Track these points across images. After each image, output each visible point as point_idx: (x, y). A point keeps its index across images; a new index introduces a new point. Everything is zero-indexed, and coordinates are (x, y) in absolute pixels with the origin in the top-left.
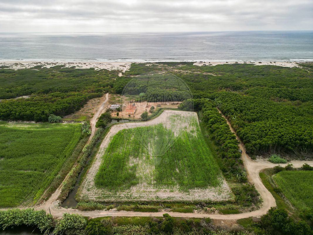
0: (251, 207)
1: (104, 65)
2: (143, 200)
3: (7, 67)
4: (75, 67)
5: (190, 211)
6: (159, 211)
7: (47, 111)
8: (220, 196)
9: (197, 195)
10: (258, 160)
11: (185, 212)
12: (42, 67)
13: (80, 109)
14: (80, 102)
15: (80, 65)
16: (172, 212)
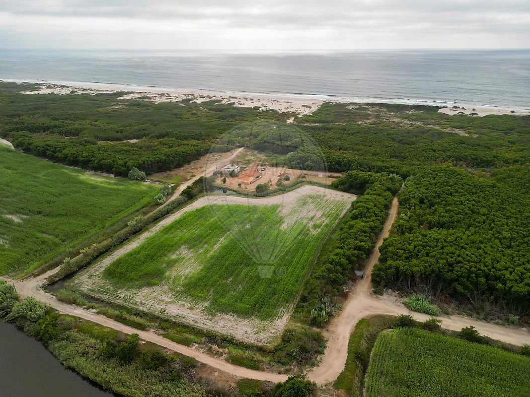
0: (287, 367)
1: (278, 103)
2: (141, 308)
3: (150, 98)
4: (234, 104)
5: (187, 343)
6: (146, 330)
7: (130, 163)
8: (255, 337)
9: (221, 323)
10: (385, 296)
11: (179, 342)
12: (191, 102)
13: (183, 166)
14: (186, 156)
15: (242, 101)
16: (161, 337)
